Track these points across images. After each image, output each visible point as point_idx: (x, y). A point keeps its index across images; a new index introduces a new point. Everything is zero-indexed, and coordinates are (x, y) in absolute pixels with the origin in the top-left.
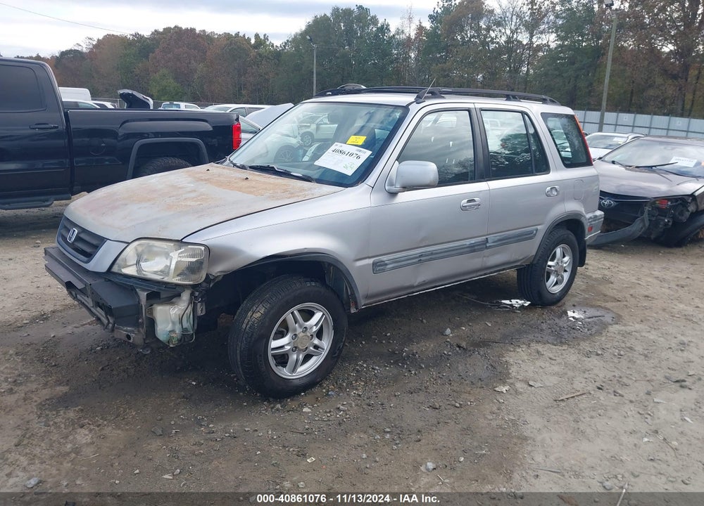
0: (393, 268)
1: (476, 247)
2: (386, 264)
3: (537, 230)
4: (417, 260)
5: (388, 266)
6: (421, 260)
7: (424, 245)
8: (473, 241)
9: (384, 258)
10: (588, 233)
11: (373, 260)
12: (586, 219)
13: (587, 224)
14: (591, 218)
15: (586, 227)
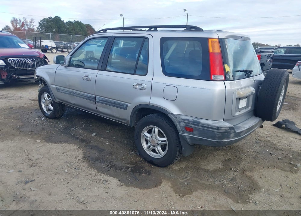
0: (62, 92)
1: (90, 99)
2: (59, 90)
4: (69, 93)
5: (61, 91)
6: (70, 93)
7: (71, 88)
8: (89, 95)
9: (59, 87)
10: (185, 131)
11: (56, 86)
12: (176, 118)
13: (179, 122)
14: (188, 120)
15: (178, 124)
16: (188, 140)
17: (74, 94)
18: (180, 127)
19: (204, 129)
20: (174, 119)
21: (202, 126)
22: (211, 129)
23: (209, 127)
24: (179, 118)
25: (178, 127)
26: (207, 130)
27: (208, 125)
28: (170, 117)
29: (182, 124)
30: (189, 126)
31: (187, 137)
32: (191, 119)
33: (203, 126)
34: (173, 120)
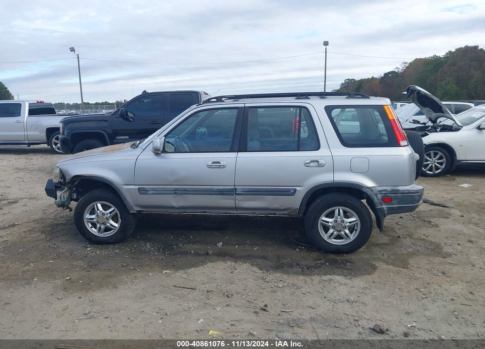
0: (154, 194)
2: (148, 191)
3: (295, 190)
4: (173, 192)
6: (176, 192)
8: (221, 188)
9: (146, 187)
10: (383, 203)
11: (137, 187)
12: (372, 191)
13: (376, 195)
14: (385, 190)
15: (375, 197)
16: (386, 212)
17: (186, 192)
18: (377, 199)
19: (403, 196)
20: (369, 192)
21: (401, 193)
22: (411, 194)
23: (409, 192)
24: (375, 190)
25: (376, 200)
26: (407, 196)
27: (408, 191)
28: (364, 191)
29: (379, 196)
30: (387, 196)
31: (385, 209)
32: (389, 188)
33: (403, 192)
34: (369, 194)
